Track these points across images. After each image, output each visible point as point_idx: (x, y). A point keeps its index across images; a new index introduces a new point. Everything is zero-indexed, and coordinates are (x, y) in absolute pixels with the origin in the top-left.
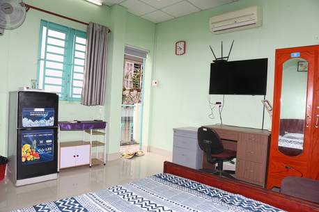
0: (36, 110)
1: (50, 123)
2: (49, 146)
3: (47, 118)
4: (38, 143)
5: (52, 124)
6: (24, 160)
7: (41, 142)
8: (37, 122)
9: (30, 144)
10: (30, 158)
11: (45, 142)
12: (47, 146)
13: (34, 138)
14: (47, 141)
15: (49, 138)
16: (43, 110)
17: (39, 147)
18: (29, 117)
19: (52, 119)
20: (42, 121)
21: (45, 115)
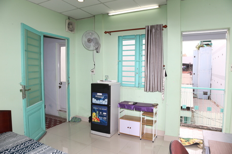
0: (98, 94)
1: (105, 102)
2: (105, 116)
3: (104, 100)
4: (99, 113)
5: (106, 103)
6: (93, 120)
7: (101, 113)
8: (98, 101)
9: (96, 113)
10: (96, 120)
11: (102, 113)
12: (104, 116)
13: (98, 110)
14: (104, 113)
15: (105, 112)
16: (101, 94)
17: (100, 116)
18: (95, 98)
19: (106, 100)
20: (101, 101)
21: (102, 98)
